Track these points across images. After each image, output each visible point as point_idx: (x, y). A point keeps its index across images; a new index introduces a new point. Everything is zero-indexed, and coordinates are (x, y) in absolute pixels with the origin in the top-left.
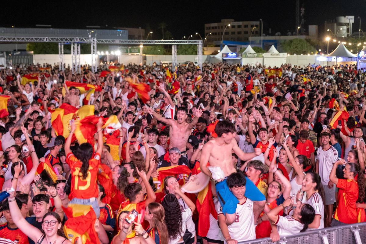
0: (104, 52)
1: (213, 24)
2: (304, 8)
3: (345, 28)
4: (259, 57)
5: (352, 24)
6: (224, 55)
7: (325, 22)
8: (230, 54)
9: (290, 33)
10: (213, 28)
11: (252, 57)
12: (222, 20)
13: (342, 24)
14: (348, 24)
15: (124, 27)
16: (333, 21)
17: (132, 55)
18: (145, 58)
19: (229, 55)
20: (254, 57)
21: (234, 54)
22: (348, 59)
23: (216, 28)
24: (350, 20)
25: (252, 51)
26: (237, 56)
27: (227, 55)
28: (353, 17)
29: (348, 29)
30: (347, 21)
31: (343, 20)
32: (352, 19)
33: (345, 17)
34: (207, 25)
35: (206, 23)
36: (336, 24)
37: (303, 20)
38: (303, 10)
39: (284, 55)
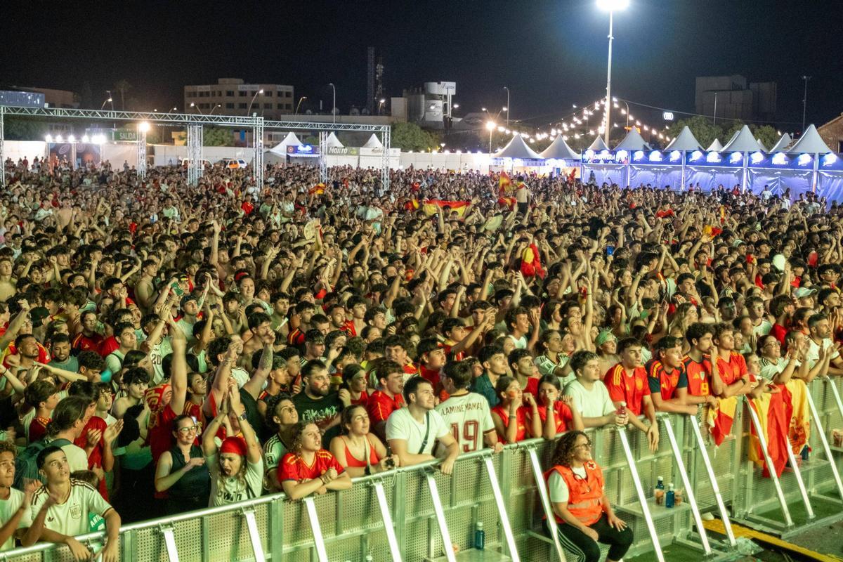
0: (65, 138)
1: (203, 87)
2: (384, 65)
3: (440, 103)
4: (351, 155)
5: (452, 96)
6: (291, 150)
7: (404, 91)
8: (301, 148)
9: (356, 110)
10: (201, 94)
11: (339, 154)
12: (220, 80)
13: (433, 97)
14: (446, 97)
15: (31, 87)
16: (418, 90)
17: (119, 143)
18: (151, 151)
19: (299, 148)
20: (343, 154)
21: (308, 148)
22: (530, 162)
23: (207, 93)
24: (448, 89)
25: (338, 143)
26: (313, 151)
27: (296, 149)
28: (454, 84)
29: (445, 105)
30: (444, 92)
31: (437, 88)
32: (452, 88)
33: (439, 83)
34: (188, 89)
35: (189, 84)
36: (423, 96)
37: (380, 86)
38: (380, 68)
39: (395, 151)
